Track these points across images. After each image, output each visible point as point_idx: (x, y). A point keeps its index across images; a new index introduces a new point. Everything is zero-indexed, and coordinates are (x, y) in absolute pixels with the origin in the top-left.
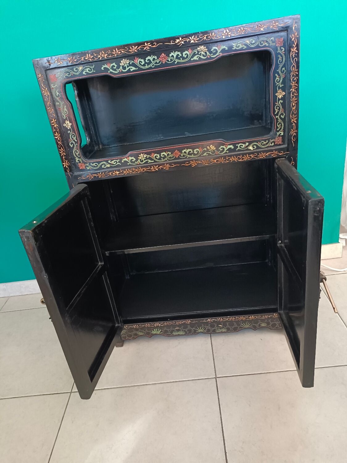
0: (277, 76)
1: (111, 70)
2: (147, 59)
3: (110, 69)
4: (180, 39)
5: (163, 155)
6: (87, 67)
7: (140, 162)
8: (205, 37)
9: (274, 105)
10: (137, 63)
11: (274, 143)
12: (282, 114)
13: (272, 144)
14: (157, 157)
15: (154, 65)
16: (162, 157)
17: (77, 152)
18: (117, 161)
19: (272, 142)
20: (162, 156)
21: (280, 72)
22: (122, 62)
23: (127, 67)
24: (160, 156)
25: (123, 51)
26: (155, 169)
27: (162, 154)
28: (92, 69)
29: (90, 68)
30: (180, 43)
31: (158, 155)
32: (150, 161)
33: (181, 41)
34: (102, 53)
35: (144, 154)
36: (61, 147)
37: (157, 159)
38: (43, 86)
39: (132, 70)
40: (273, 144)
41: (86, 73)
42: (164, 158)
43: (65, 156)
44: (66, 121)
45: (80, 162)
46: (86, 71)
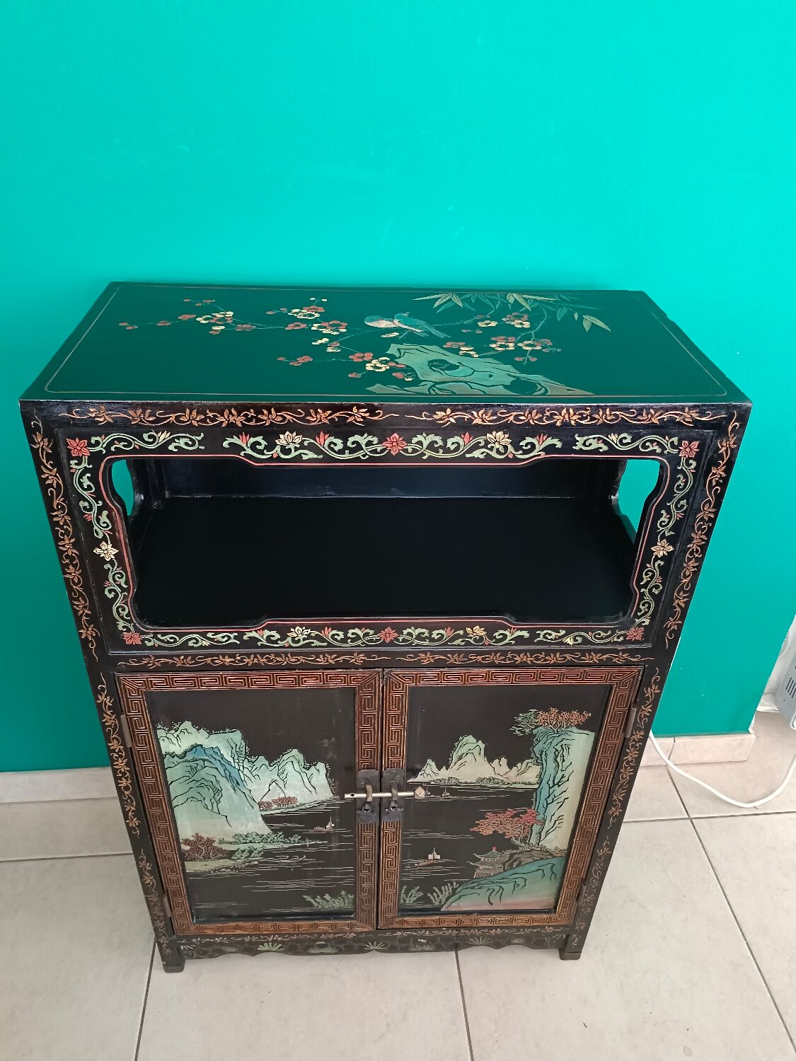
0: (665, 514)
1: (249, 452)
2: (351, 439)
3: (246, 448)
4: (449, 411)
5: (353, 634)
6: (183, 437)
7: (290, 642)
8: (511, 415)
9: (643, 567)
10: (322, 444)
11: (625, 638)
12: (657, 587)
13: (618, 638)
14: (336, 637)
15: (366, 454)
16: (350, 638)
17: (122, 609)
18: (232, 636)
19: (621, 635)
20: (349, 635)
21: (673, 507)
22: (282, 436)
23: (293, 450)
24: (345, 634)
25: (288, 417)
26: (327, 661)
27: (351, 631)
28: (197, 442)
29: (191, 439)
30: (446, 420)
31: (341, 633)
32: (316, 643)
33: (448, 416)
34: (230, 413)
35: (304, 628)
36: (79, 597)
37: (336, 640)
38: (44, 461)
39: (305, 457)
40: (622, 639)
41: (176, 447)
42: (353, 640)
43: (87, 615)
44: (104, 543)
45: (129, 630)
46: (177, 444)
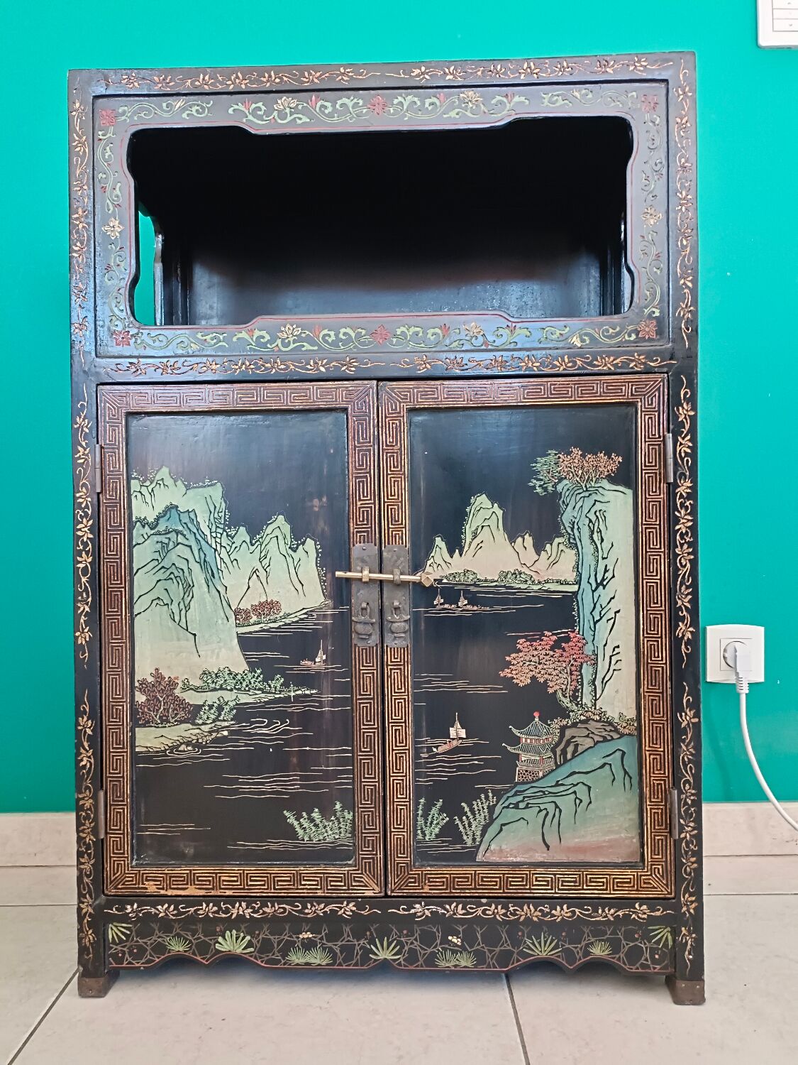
1: (250, 117)
2: (339, 102)
3: (248, 114)
4: (423, 69)
5: (345, 334)
6: (195, 104)
7: (280, 345)
8: (479, 71)
10: (314, 107)
11: (637, 335)
12: (657, 265)
13: (630, 336)
14: (327, 338)
15: (353, 117)
16: (341, 340)
18: (221, 337)
19: (632, 331)
20: (341, 336)
22: (279, 102)
23: (289, 115)
24: (337, 335)
25: (285, 79)
26: (318, 369)
27: (343, 330)
28: (206, 110)
29: (203, 108)
30: (421, 77)
31: (332, 333)
32: (307, 347)
33: (423, 73)
34: (237, 77)
35: (294, 326)
37: (326, 342)
38: (78, 128)
39: (299, 122)
40: (634, 336)
41: (188, 115)
42: (345, 343)
44: (113, 219)
46: (190, 112)
